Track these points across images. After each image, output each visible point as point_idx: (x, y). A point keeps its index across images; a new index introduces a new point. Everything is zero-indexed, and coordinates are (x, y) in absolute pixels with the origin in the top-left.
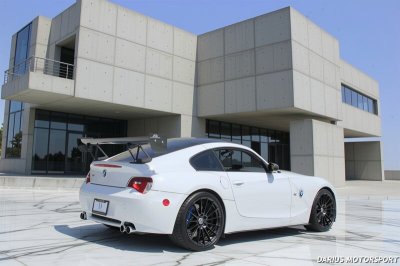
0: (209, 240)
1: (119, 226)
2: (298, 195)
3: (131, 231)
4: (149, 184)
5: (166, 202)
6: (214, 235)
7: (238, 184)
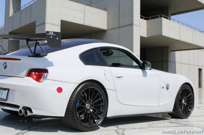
0: (94, 122)
1: (18, 110)
2: (165, 88)
3: (29, 114)
4: (45, 74)
5: (60, 90)
6: (98, 118)
7: (118, 77)
